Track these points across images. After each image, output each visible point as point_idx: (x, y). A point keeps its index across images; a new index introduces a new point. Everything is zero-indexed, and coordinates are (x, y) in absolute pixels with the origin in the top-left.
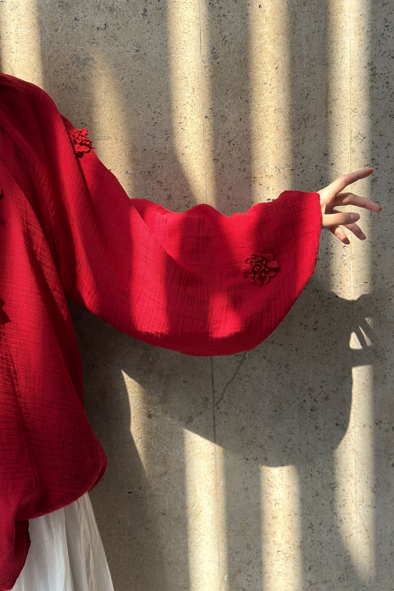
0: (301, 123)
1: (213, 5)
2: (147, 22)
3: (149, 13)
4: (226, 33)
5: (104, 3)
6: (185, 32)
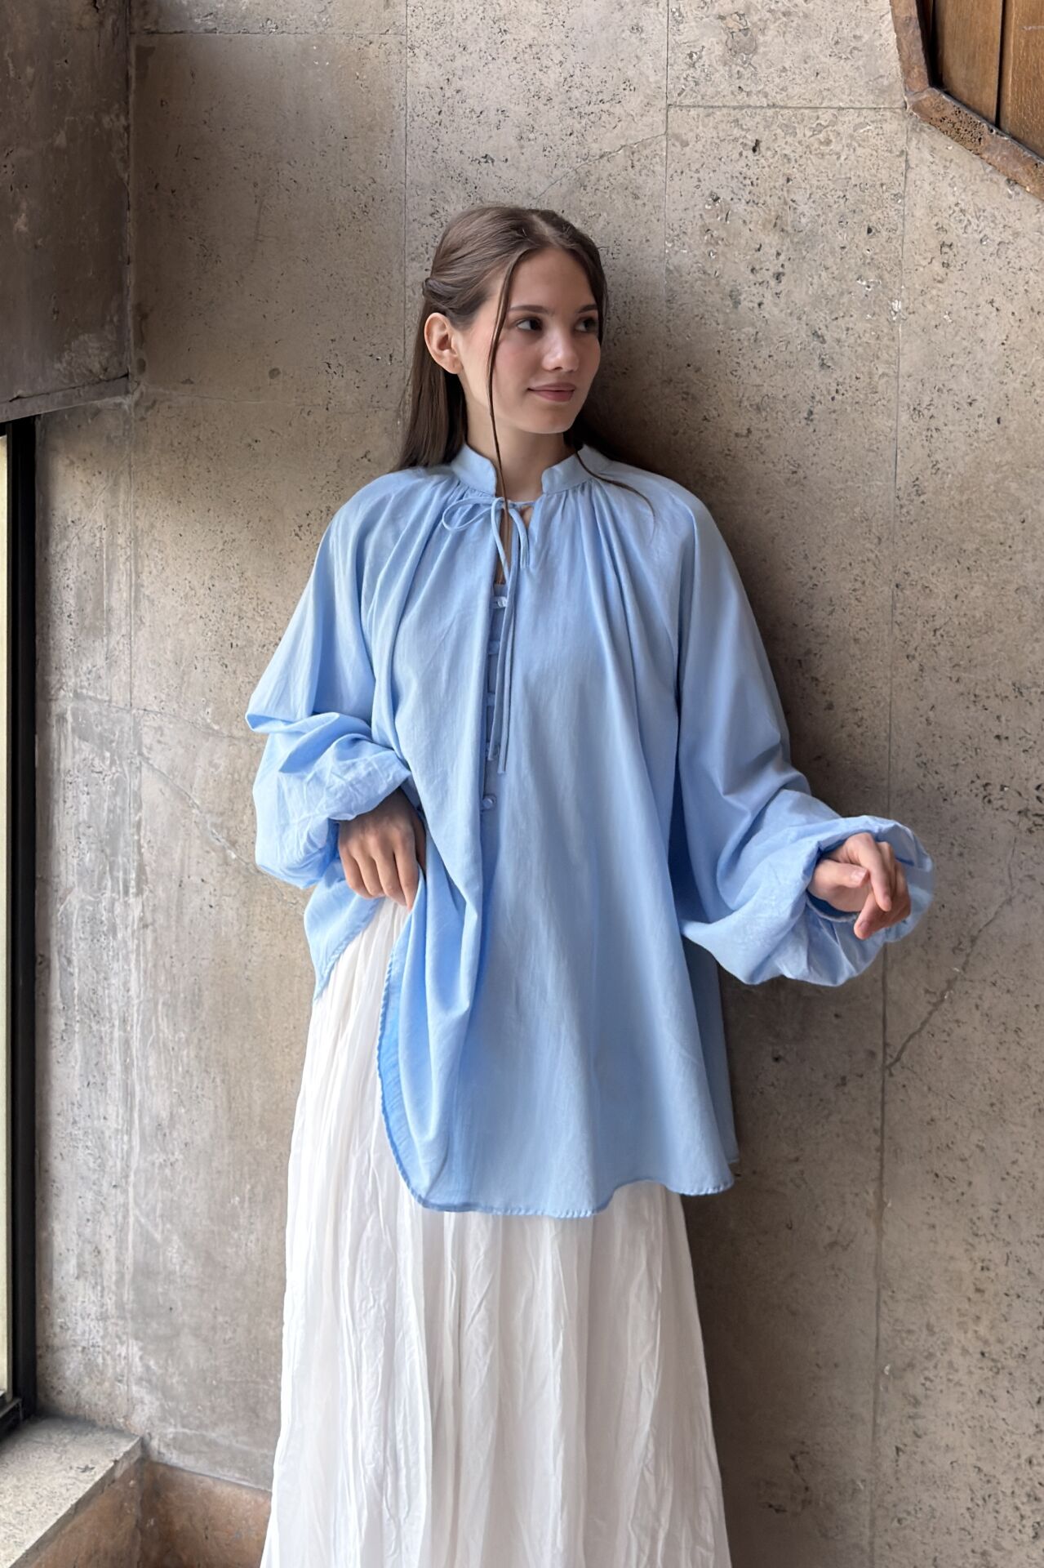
1: (919, 411)
2: (811, 430)
3: (816, 416)
4: (938, 456)
5: (748, 399)
6: (873, 451)
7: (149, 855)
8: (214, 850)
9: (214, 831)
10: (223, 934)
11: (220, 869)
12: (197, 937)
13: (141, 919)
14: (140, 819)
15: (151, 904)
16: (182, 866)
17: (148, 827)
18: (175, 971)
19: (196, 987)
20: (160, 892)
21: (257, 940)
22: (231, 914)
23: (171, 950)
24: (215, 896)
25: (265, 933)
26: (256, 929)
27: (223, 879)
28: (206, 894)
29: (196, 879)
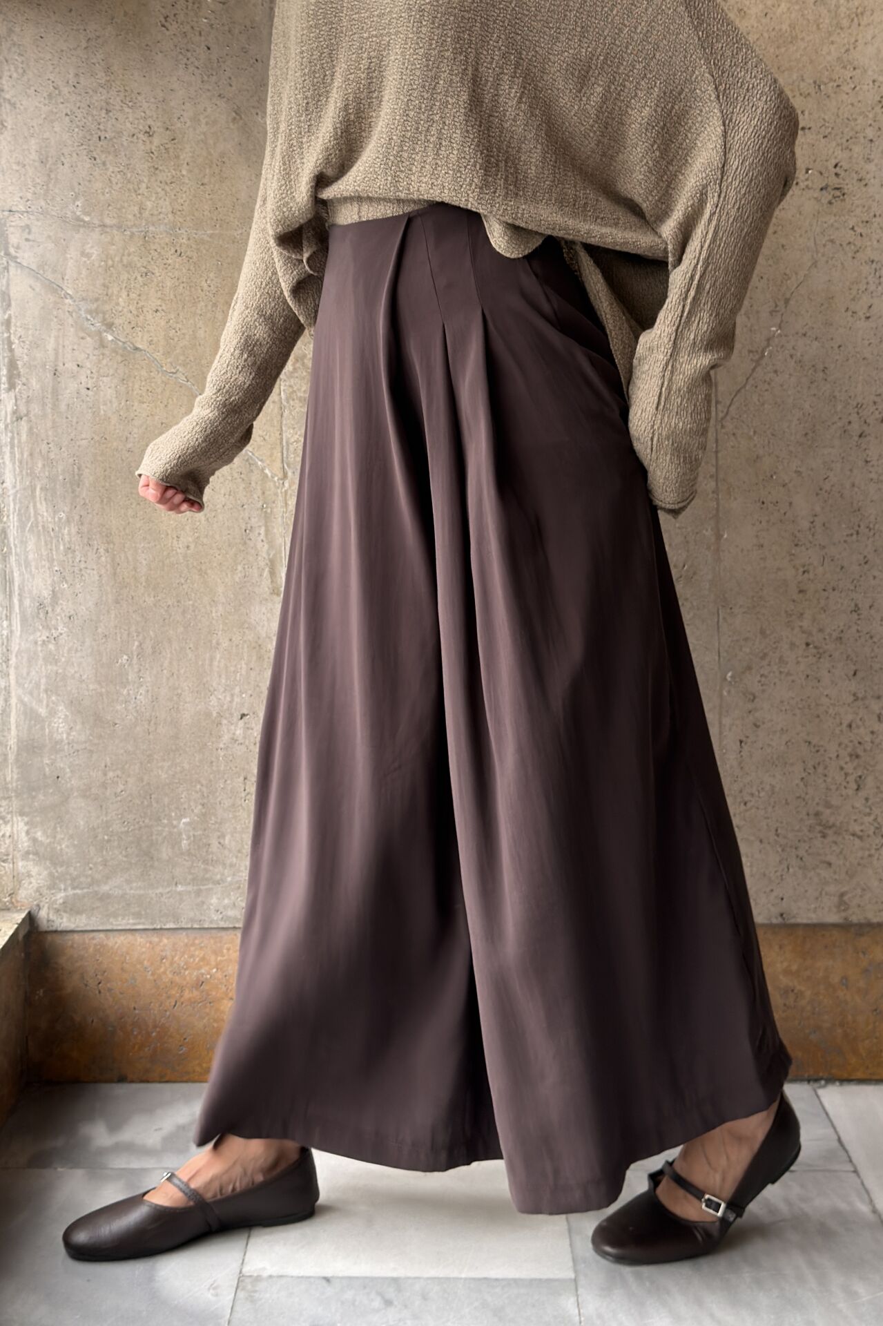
0: (853, 20)
7: (21, 349)
8: (89, 336)
9: (89, 317)
10: (102, 412)
11: (96, 352)
12: (75, 420)
13: (14, 412)
14: (10, 317)
15: (25, 397)
16: (57, 354)
17: (18, 324)
18: (52, 456)
19: (75, 467)
20: (34, 384)
21: (136, 414)
22: (110, 393)
23: (47, 436)
24: (92, 378)
25: (145, 405)
26: (136, 404)
27: (100, 361)
28: (83, 379)
29: (71, 366)
